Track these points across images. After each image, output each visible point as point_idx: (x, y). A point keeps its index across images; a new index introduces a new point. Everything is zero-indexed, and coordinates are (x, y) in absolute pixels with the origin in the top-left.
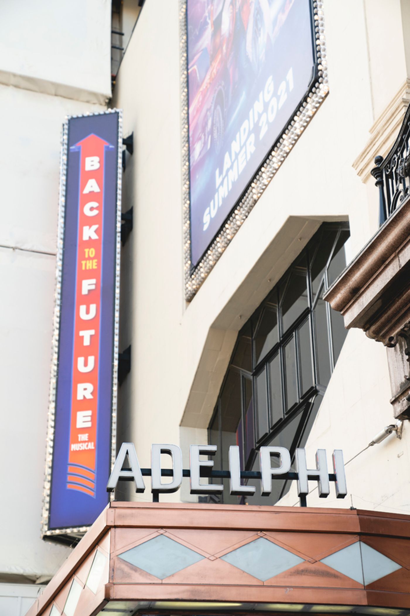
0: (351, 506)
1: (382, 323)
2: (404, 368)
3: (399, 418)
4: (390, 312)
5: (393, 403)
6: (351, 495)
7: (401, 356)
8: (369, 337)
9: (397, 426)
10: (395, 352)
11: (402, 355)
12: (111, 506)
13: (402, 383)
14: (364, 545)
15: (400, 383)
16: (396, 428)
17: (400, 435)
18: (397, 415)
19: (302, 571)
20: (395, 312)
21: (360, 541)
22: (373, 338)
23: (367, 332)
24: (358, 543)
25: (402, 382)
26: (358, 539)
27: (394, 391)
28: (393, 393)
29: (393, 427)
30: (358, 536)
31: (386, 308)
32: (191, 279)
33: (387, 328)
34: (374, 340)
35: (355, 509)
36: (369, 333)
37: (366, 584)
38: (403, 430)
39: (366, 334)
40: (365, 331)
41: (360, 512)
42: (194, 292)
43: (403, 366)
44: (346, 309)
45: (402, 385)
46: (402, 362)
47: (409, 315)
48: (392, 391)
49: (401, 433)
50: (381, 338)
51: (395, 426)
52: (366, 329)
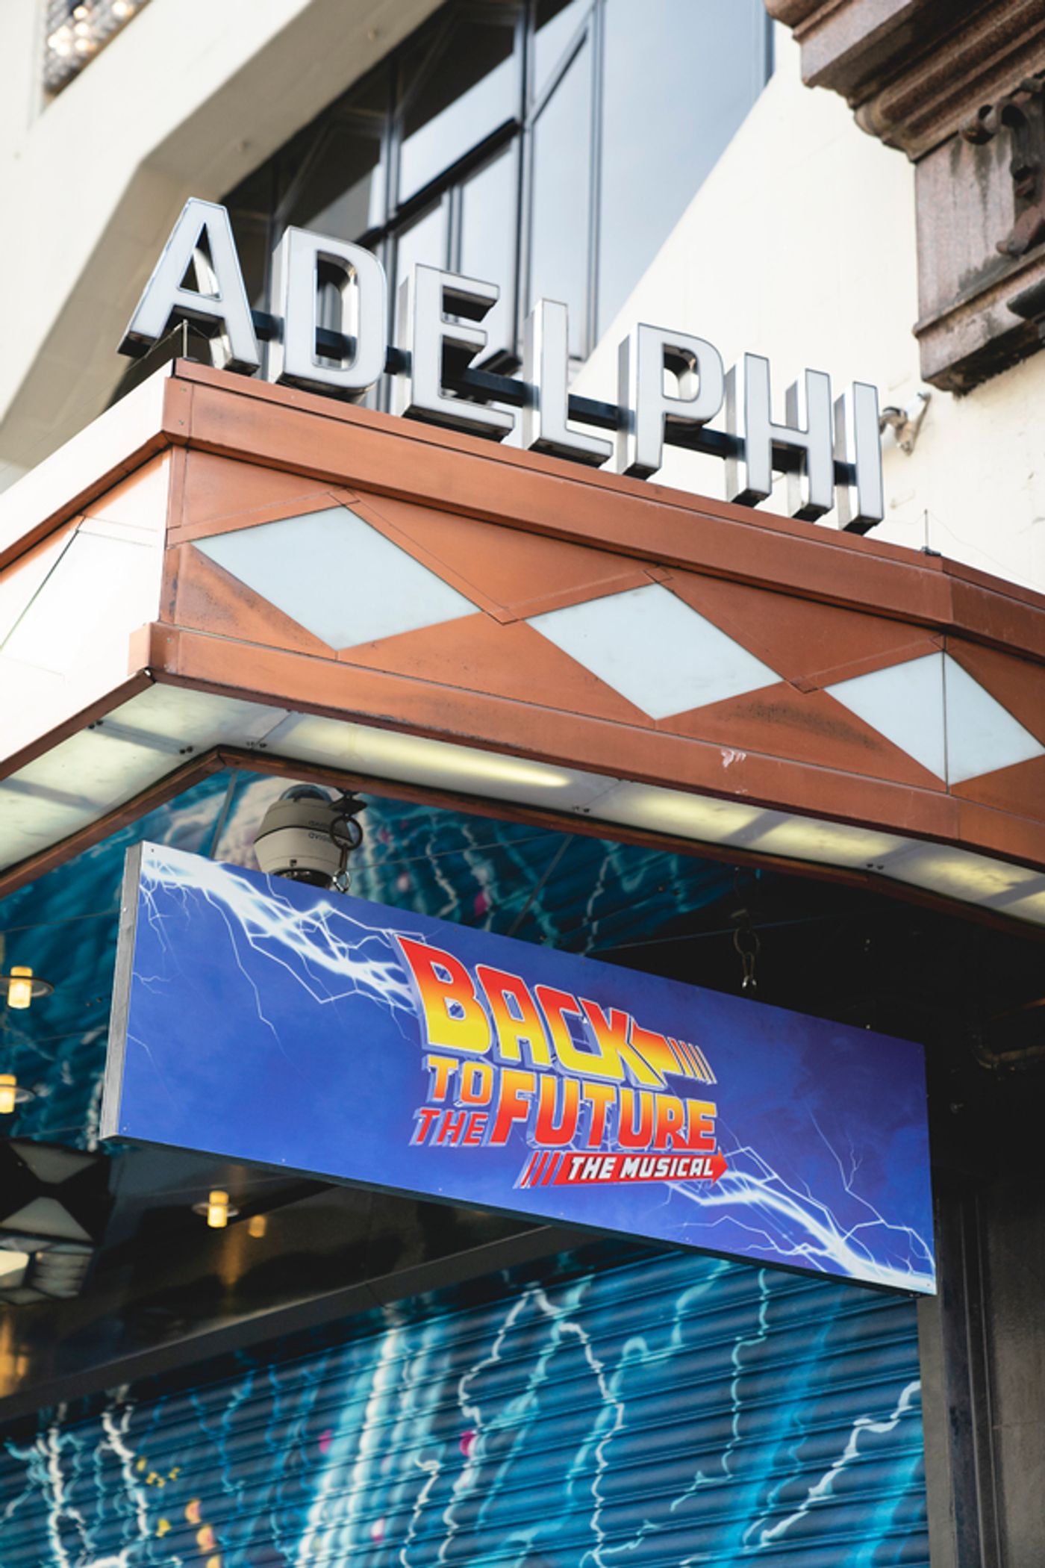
0: (924, 545)
1: (930, 79)
2: (984, 226)
3: (936, 379)
4: (975, 40)
5: (921, 333)
6: (926, 512)
7: (977, 189)
8: (863, 129)
9: (906, 414)
10: (951, 180)
11: (980, 184)
12: (177, 374)
13: (969, 272)
14: (951, 665)
15: (963, 272)
16: (901, 420)
17: (911, 442)
18: (933, 369)
19: (773, 709)
20: (994, 39)
21: (944, 651)
22: (877, 133)
23: (861, 112)
24: (938, 657)
25: (972, 269)
26: (939, 646)
27: (932, 295)
28: (926, 306)
29: (894, 412)
30: (940, 635)
31: (963, 22)
32: (70, 21)
33: (941, 98)
34: (876, 142)
35: (938, 555)
36: (867, 115)
37: (952, 781)
38: (923, 427)
39: (856, 119)
40: (855, 107)
41: (951, 567)
42: (75, 63)
43: (981, 221)
44: (818, 16)
45: (972, 276)
46: (980, 207)
47: (1041, 52)
48: (921, 299)
49: (916, 434)
50: (904, 136)
51: (902, 414)
52: (858, 99)
